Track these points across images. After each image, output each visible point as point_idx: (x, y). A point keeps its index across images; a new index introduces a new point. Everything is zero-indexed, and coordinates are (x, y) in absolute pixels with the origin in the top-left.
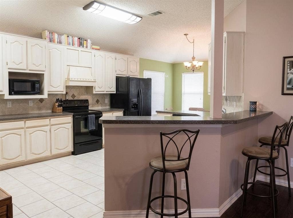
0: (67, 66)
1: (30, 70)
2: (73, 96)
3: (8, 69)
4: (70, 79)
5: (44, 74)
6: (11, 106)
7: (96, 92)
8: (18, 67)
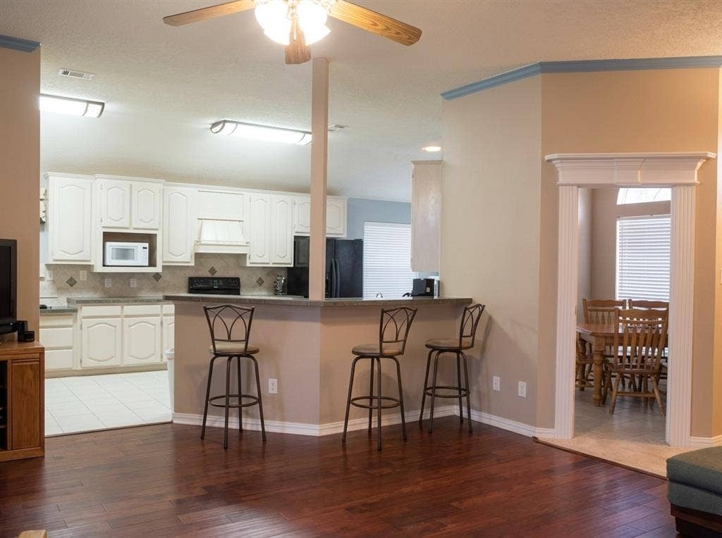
0: (199, 219)
1: (135, 229)
2: (213, 271)
3: (104, 227)
4: (203, 242)
5: (156, 235)
6: (110, 285)
7: (251, 263)
8: (117, 224)
